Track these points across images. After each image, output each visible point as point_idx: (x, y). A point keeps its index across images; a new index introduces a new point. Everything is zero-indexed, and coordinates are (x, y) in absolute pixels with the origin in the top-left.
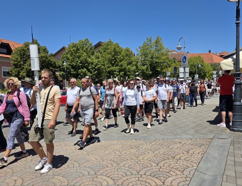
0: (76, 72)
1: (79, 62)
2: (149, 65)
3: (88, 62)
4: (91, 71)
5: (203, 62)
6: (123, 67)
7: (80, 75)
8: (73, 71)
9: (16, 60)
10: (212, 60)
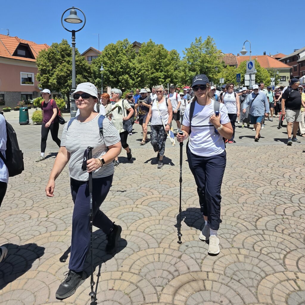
0: (116, 79)
1: (120, 67)
2: (199, 70)
3: (129, 66)
4: (134, 78)
5: (259, 66)
6: (170, 72)
7: (121, 83)
8: (112, 78)
9: (44, 65)
10: (268, 64)
